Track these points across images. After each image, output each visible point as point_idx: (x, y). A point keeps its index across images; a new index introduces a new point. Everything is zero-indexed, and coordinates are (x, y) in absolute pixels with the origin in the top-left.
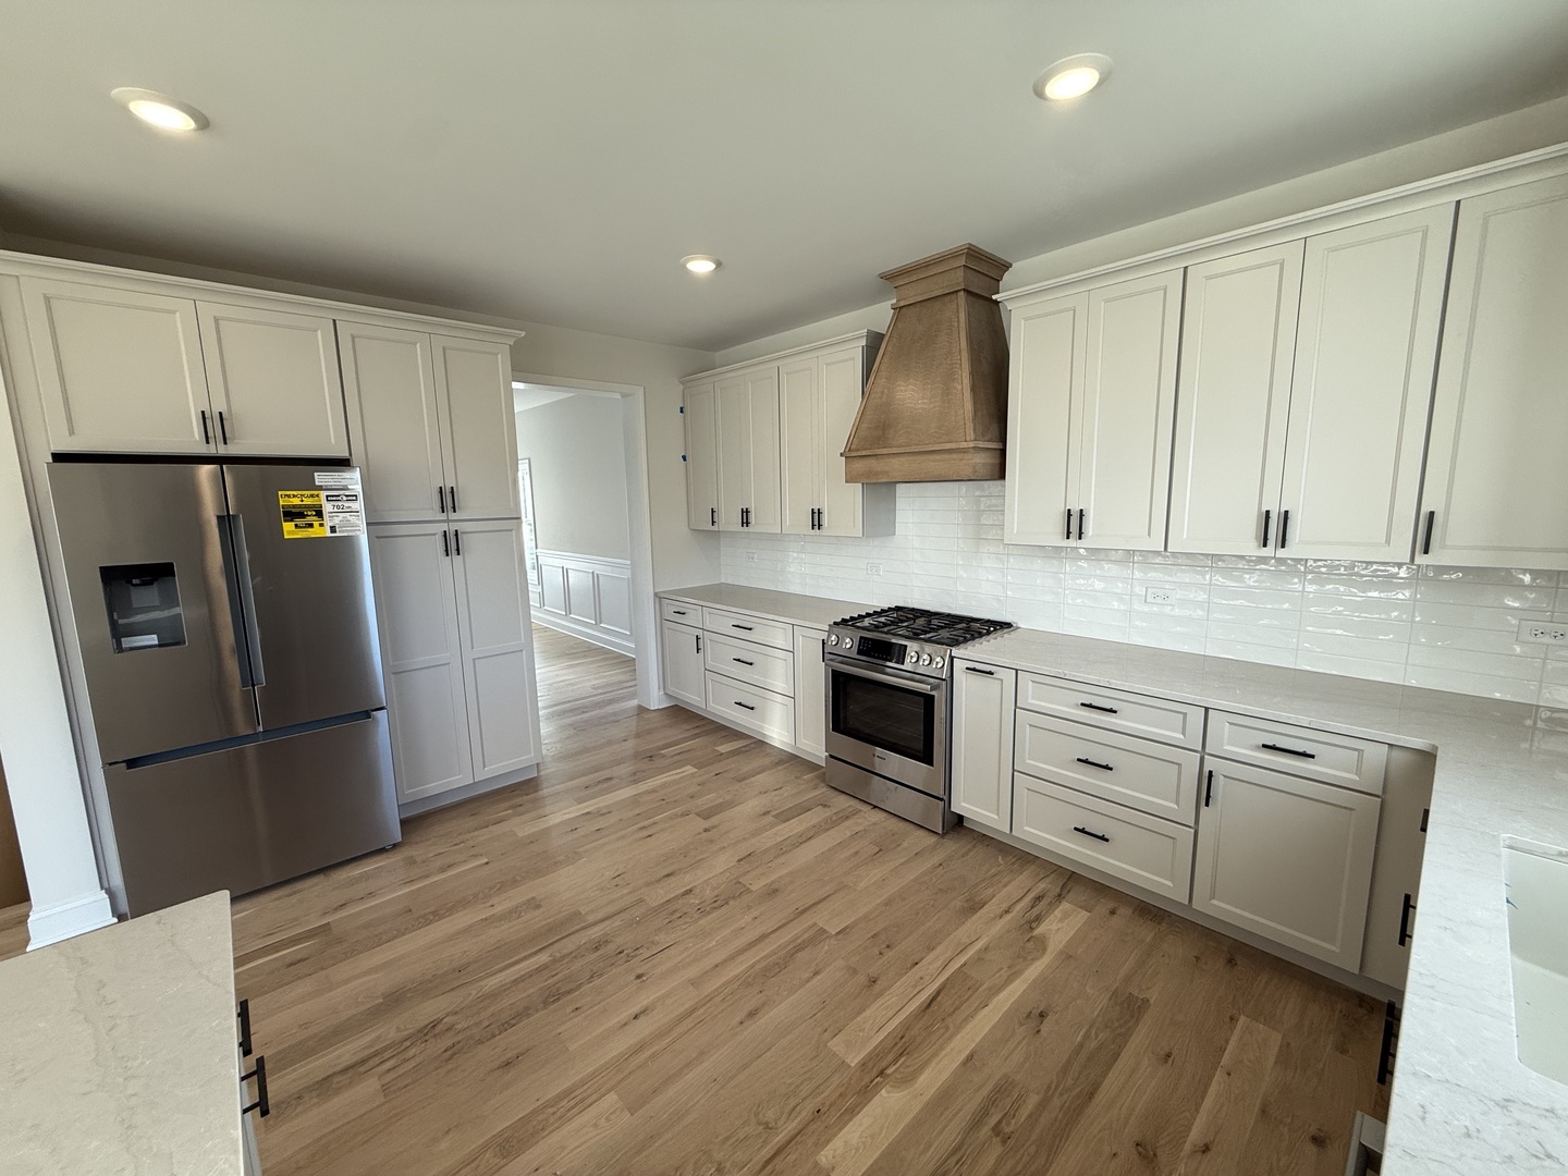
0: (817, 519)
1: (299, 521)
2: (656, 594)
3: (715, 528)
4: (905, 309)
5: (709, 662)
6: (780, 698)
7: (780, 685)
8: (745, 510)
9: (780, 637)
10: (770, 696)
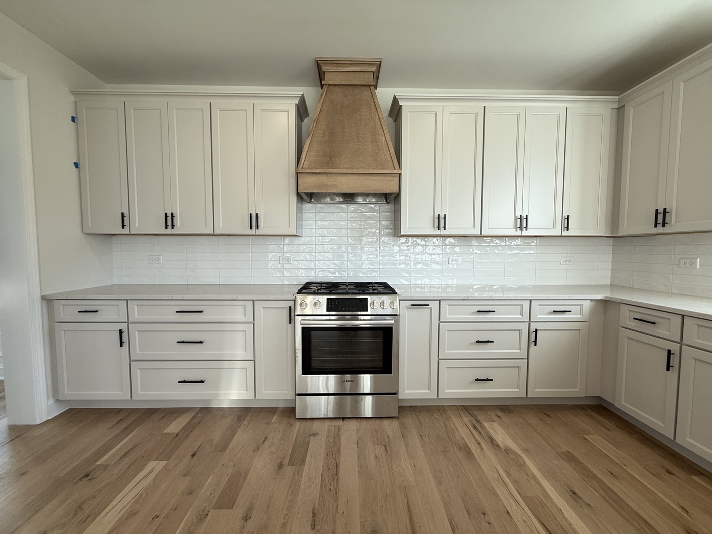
0: (254, 221)
2: (43, 298)
3: (126, 231)
4: (332, 87)
5: (137, 352)
6: (239, 364)
7: (240, 352)
8: (169, 215)
9: (239, 313)
10: (226, 364)
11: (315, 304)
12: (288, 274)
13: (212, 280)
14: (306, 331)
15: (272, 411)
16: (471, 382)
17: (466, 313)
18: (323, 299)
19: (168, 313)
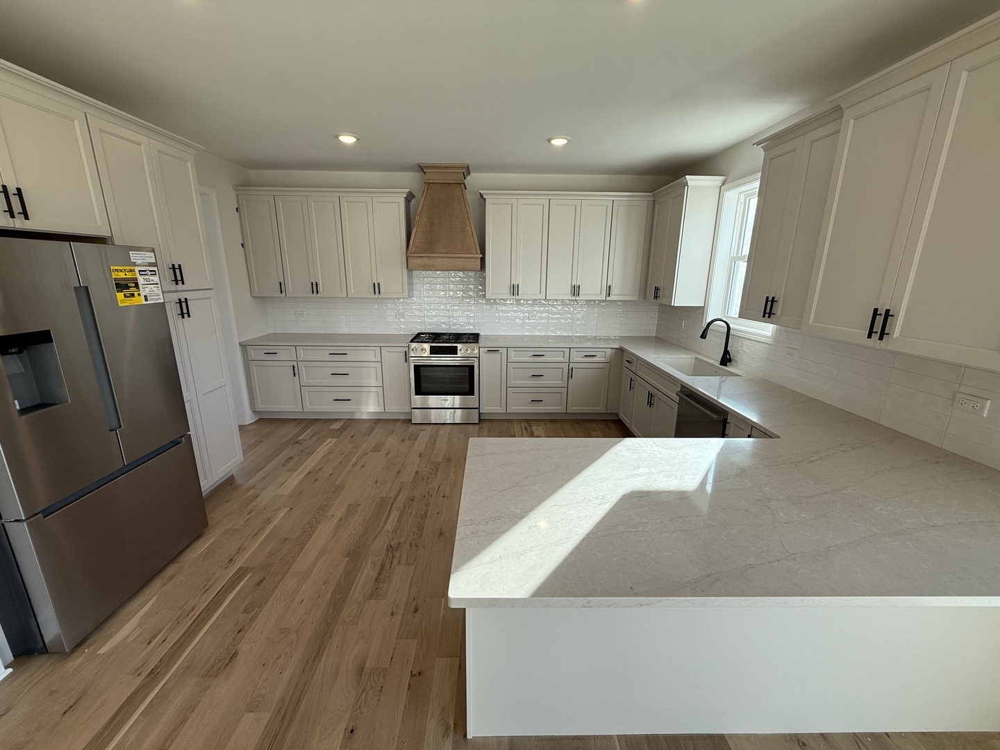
0: (377, 288)
1: (127, 292)
2: (240, 344)
3: (282, 295)
4: (431, 185)
5: (305, 380)
6: (373, 389)
7: (373, 382)
8: (314, 284)
9: (371, 355)
10: (365, 389)
11: (422, 349)
12: (403, 326)
13: (346, 331)
14: (417, 368)
15: (397, 420)
16: (529, 402)
17: (525, 357)
18: (427, 346)
19: (324, 355)
